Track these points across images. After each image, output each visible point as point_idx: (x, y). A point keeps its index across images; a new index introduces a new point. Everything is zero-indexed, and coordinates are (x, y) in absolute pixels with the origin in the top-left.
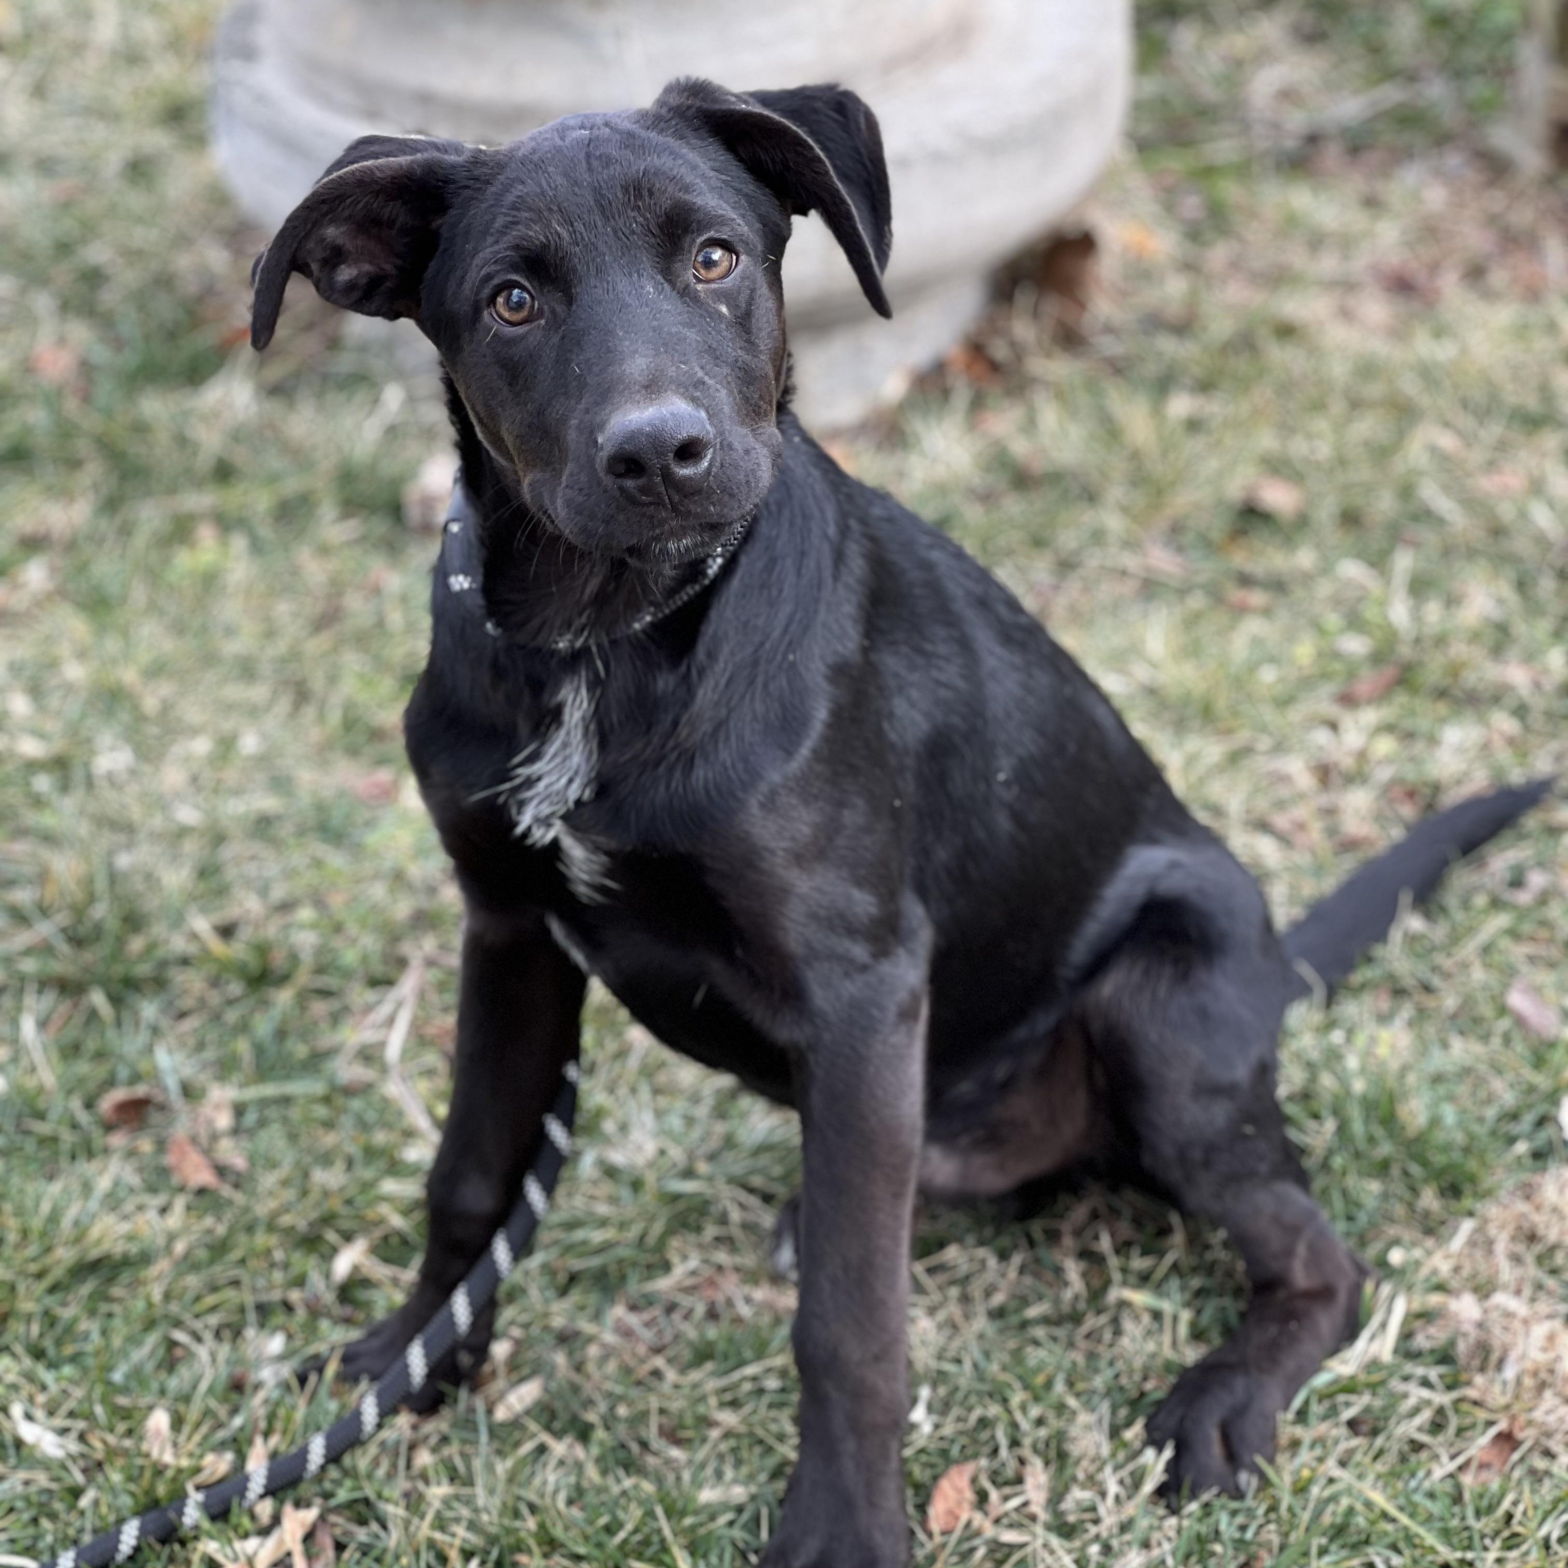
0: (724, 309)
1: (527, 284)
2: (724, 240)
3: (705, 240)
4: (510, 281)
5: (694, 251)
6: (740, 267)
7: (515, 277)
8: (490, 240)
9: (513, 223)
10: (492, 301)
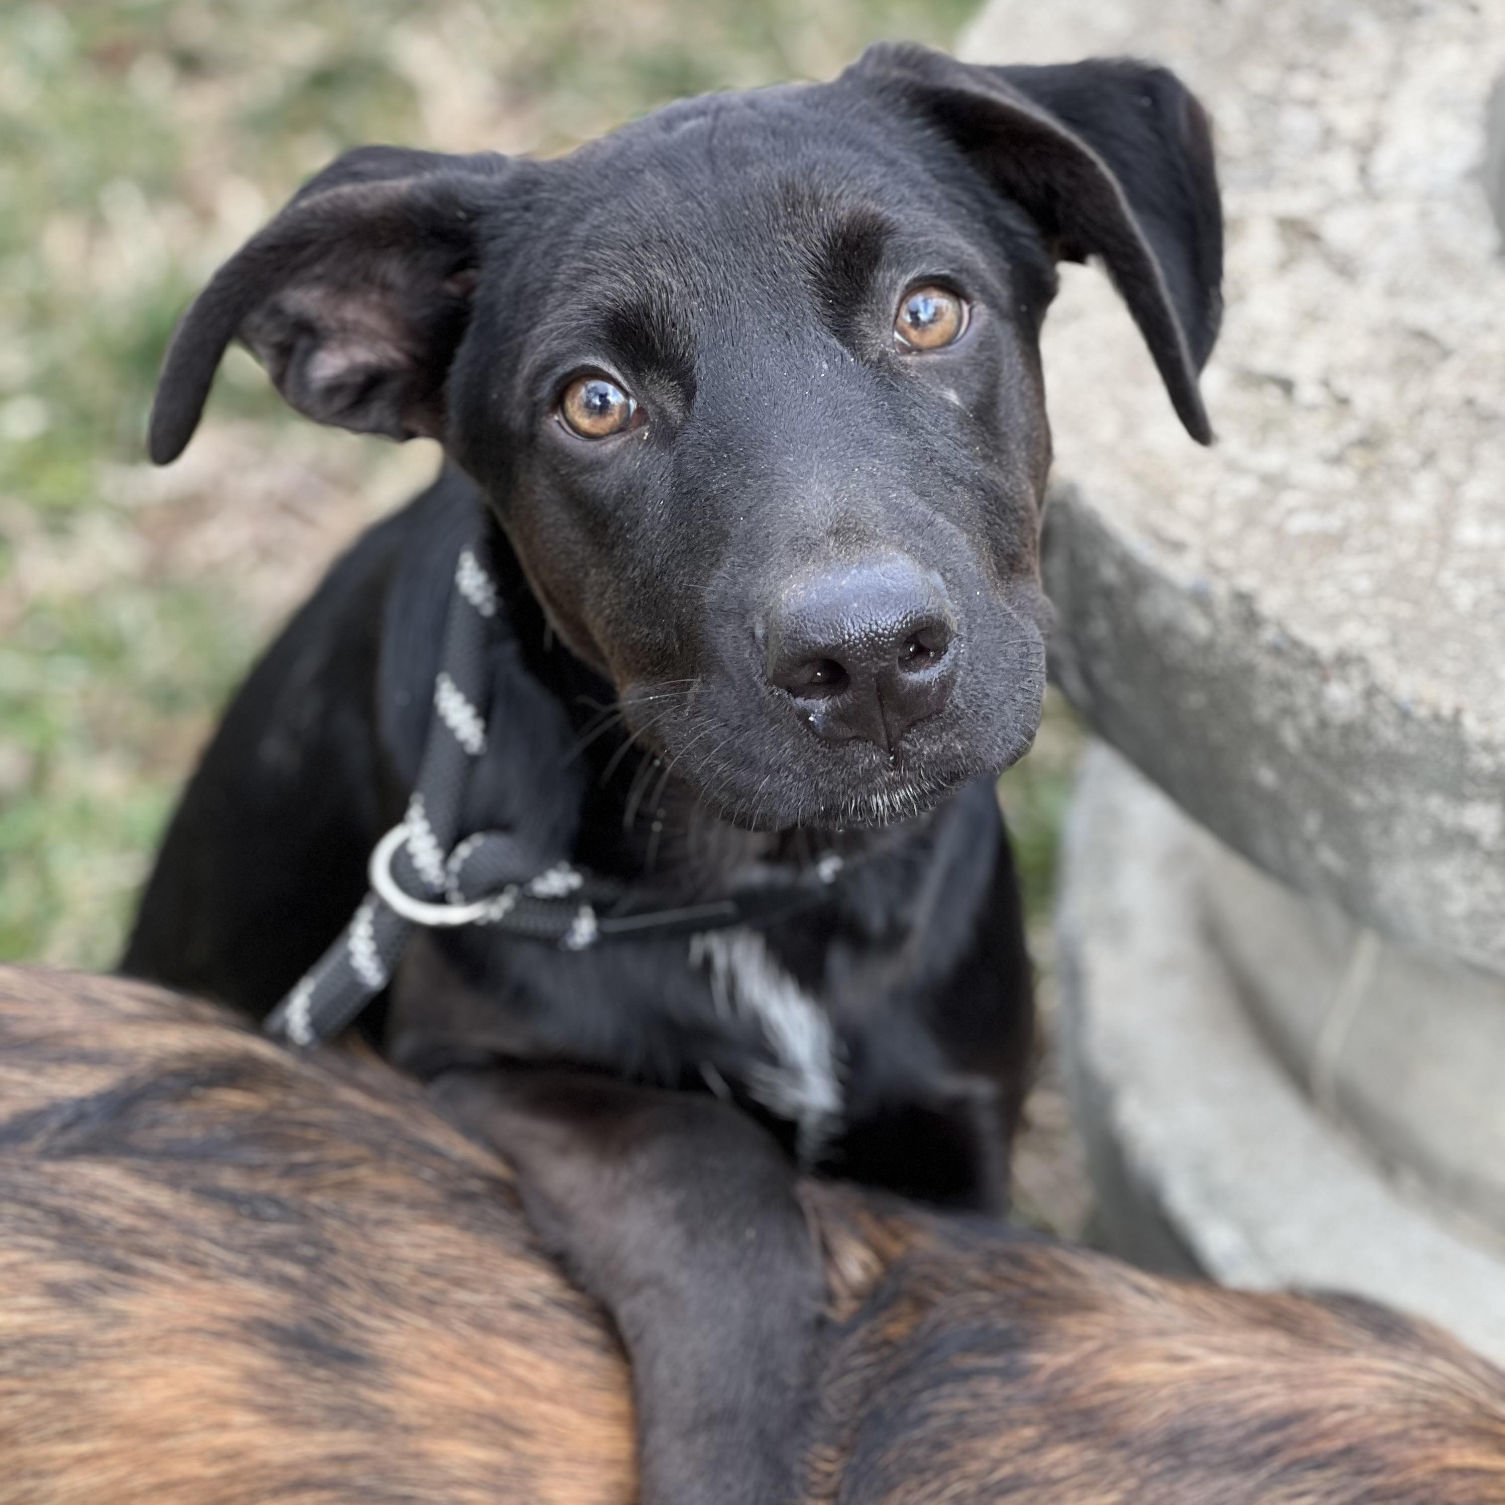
0: (952, 396)
1: (613, 371)
2: (944, 278)
3: (915, 280)
4: (584, 367)
5: (896, 298)
6: (976, 325)
7: (592, 361)
8: (552, 300)
9: (589, 272)
10: (559, 402)
